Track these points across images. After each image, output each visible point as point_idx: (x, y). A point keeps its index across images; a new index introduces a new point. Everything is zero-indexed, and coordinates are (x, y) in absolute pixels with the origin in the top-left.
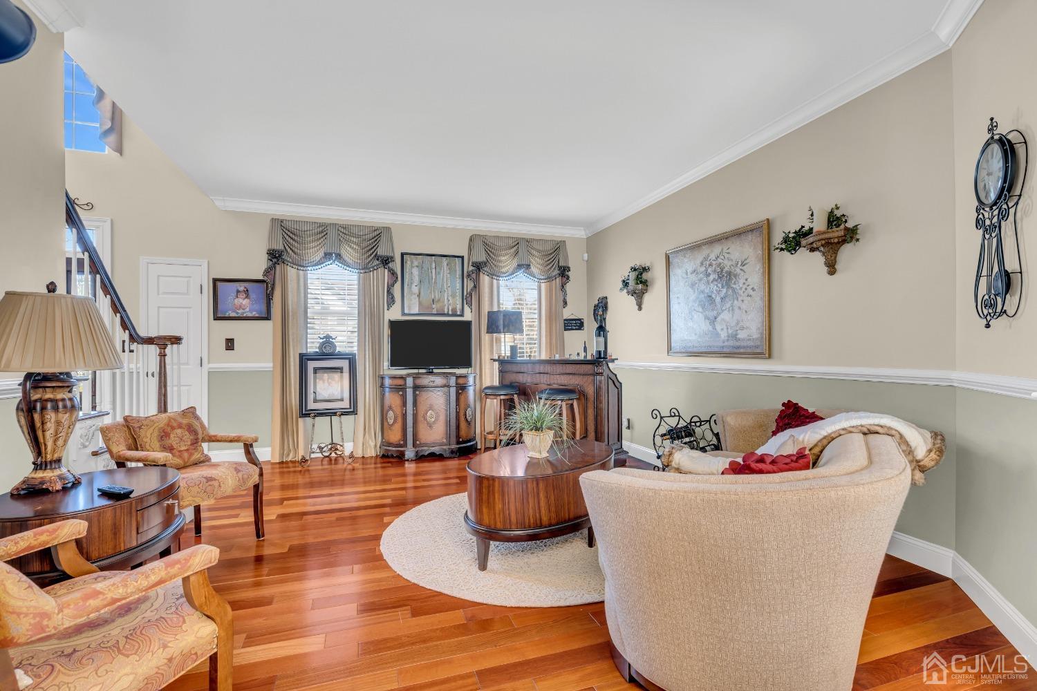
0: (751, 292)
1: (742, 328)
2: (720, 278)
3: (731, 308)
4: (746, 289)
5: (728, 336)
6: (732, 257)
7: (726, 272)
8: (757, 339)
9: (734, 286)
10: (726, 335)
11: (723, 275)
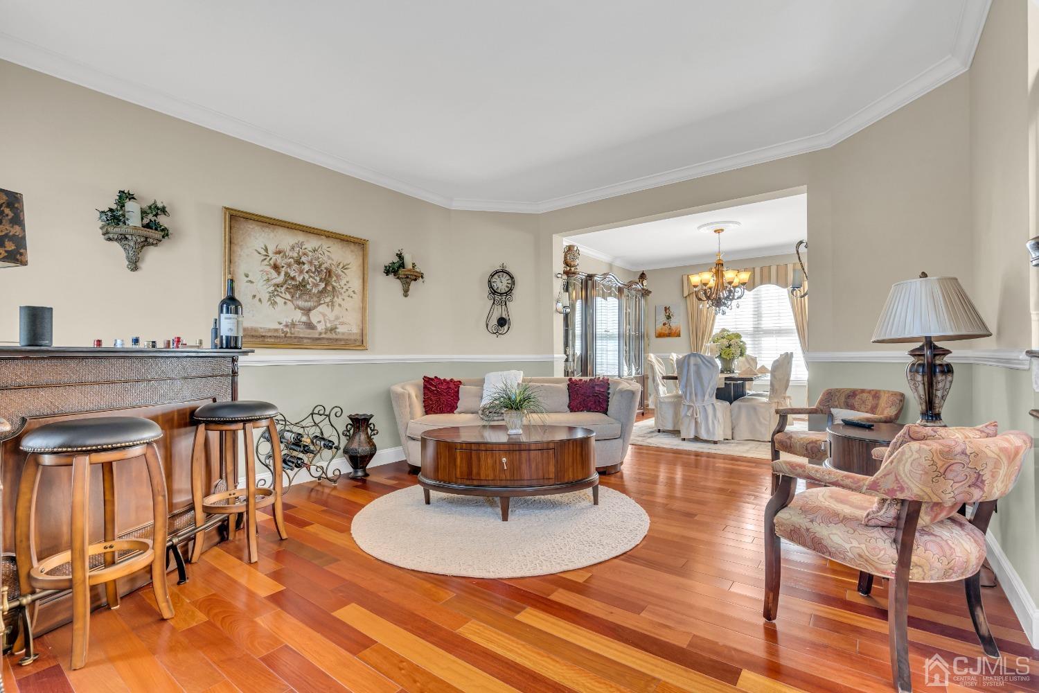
0: (352, 294)
1: (342, 324)
2: (318, 272)
3: (330, 304)
4: (347, 290)
5: (326, 329)
6: (332, 256)
7: (326, 268)
8: (356, 334)
9: (335, 284)
10: (324, 327)
11: (322, 270)
